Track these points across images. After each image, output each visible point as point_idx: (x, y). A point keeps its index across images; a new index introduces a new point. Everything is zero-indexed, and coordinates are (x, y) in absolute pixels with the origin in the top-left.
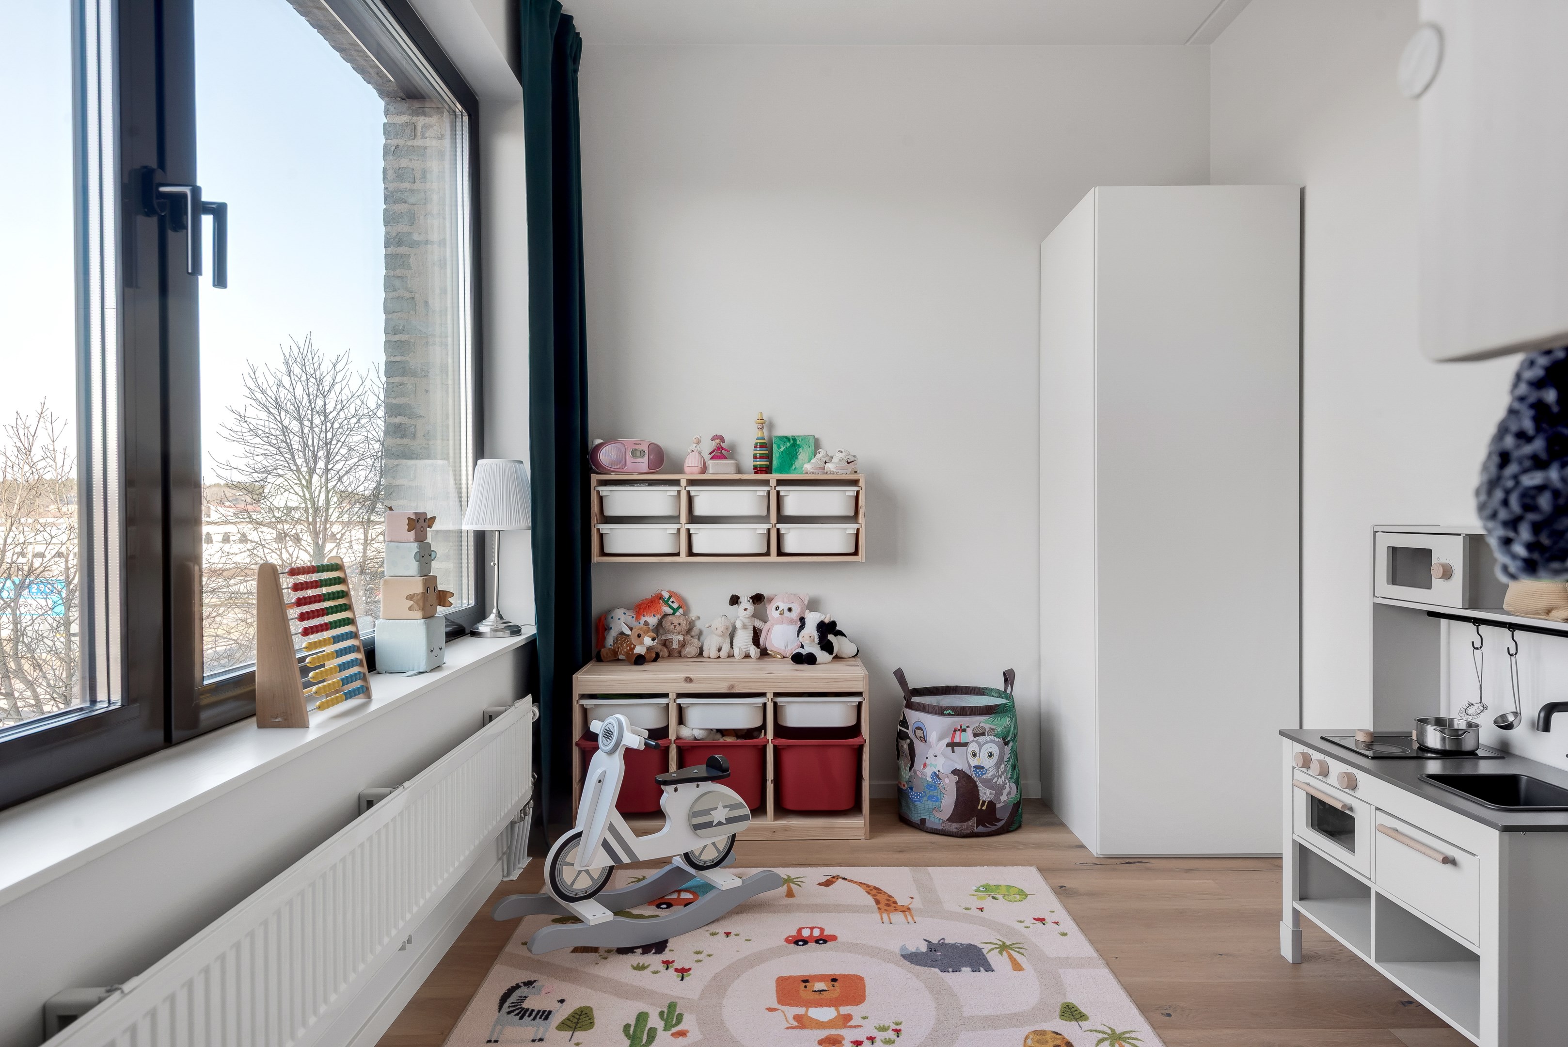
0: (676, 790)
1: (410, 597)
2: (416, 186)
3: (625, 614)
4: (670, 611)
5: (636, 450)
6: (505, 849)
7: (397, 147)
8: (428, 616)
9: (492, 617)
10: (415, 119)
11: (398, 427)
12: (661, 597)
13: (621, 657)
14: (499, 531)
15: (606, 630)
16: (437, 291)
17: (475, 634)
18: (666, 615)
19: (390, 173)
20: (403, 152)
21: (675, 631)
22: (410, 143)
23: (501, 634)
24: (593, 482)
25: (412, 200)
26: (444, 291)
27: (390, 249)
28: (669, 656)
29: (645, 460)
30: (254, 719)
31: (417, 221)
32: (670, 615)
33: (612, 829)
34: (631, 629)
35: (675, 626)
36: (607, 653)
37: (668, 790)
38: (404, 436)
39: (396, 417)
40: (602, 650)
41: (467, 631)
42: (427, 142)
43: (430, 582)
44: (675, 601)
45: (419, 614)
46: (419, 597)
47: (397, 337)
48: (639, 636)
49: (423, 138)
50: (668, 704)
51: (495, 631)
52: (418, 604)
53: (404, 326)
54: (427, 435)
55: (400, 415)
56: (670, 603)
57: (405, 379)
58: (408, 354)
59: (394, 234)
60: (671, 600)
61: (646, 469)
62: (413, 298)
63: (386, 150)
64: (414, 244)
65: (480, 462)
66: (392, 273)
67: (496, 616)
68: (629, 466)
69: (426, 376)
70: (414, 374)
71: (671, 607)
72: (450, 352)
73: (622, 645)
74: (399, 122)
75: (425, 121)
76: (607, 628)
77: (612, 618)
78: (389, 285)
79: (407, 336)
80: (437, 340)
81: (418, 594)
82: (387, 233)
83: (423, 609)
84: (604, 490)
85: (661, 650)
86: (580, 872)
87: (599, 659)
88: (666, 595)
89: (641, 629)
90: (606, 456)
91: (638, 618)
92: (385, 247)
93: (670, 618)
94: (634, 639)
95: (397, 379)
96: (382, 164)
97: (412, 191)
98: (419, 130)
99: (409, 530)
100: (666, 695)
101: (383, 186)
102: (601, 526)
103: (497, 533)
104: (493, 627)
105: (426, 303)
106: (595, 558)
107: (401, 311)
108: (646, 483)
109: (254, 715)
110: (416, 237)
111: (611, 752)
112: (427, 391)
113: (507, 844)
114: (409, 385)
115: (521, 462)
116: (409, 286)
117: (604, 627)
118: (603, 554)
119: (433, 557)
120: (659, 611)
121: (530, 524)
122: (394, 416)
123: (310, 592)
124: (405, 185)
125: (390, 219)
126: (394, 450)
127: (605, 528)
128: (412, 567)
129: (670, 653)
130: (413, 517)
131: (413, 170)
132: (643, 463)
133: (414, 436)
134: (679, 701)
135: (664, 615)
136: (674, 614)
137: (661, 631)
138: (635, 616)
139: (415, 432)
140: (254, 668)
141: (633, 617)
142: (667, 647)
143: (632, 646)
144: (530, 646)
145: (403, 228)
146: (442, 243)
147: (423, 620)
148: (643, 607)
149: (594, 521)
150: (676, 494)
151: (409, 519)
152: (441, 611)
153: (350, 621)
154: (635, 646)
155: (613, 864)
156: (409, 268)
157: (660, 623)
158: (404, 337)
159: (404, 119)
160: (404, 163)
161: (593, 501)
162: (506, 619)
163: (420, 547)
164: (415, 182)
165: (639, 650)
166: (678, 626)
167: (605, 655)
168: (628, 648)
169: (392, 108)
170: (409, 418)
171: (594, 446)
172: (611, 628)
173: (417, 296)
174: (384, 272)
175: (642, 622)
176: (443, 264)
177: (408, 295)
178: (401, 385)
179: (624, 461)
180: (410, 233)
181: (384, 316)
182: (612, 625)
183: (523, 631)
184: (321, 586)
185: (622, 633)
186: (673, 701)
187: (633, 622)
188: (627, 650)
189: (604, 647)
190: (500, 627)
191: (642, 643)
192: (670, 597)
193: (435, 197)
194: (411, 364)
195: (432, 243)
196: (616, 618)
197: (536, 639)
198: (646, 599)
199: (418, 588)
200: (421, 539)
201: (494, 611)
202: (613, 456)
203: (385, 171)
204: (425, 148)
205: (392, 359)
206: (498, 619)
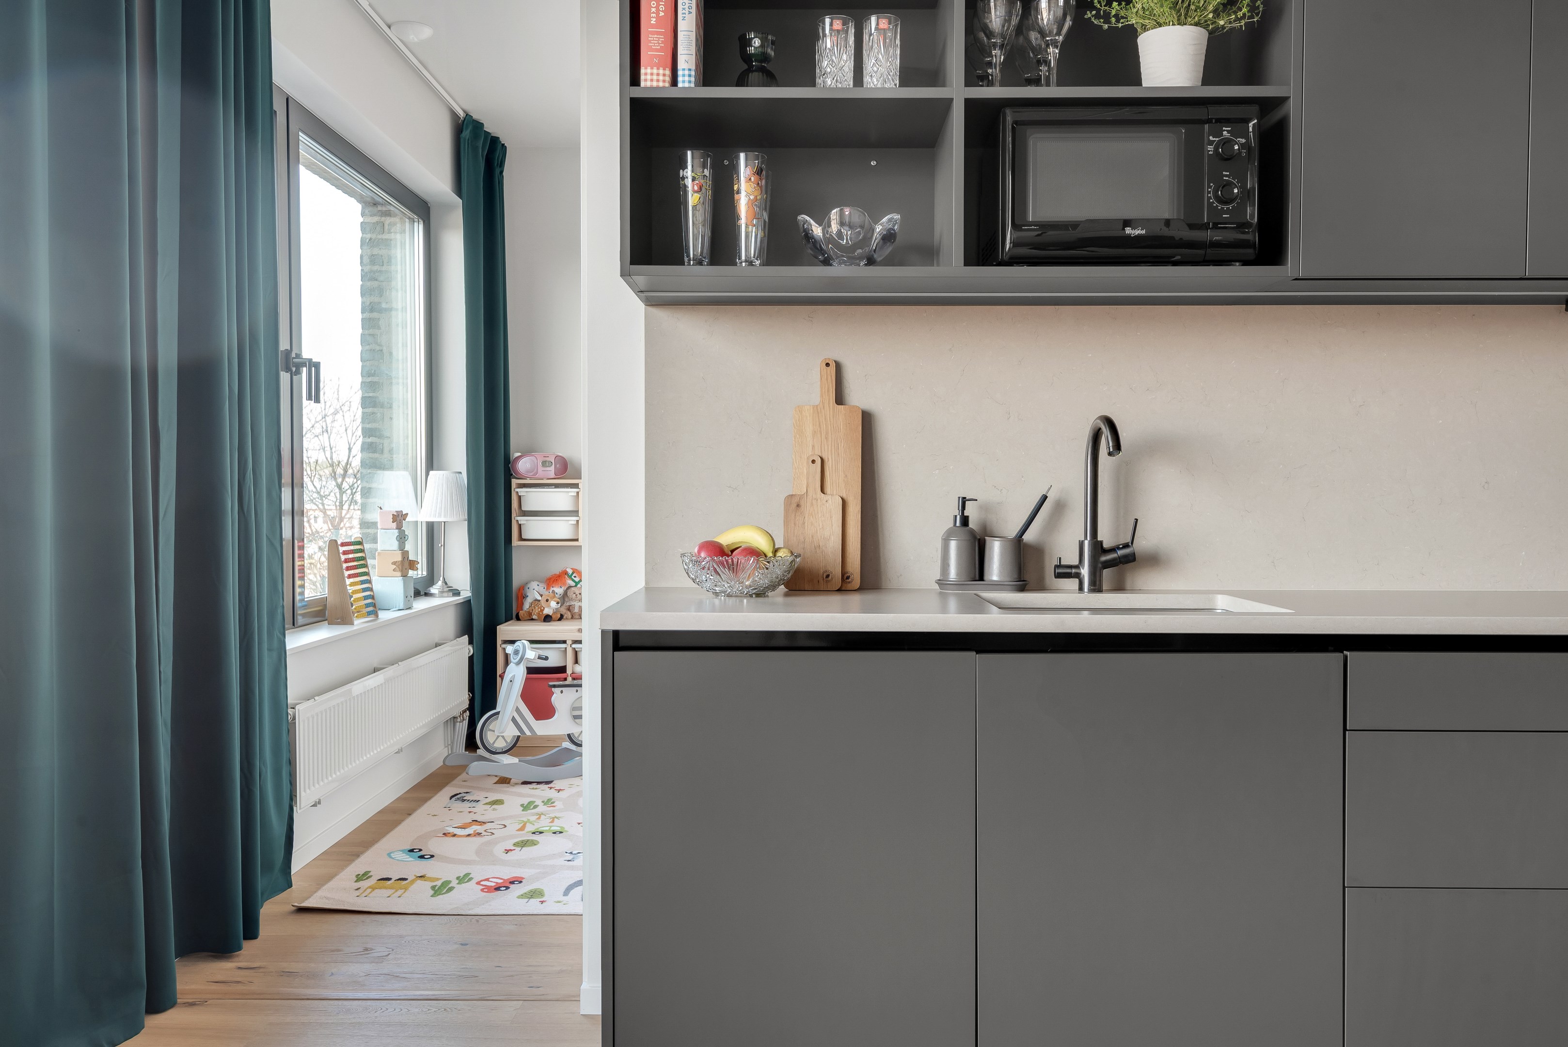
0: (562, 692)
1: (394, 563)
2: (384, 268)
3: (538, 585)
4: (573, 584)
5: (546, 461)
6: (449, 743)
7: (370, 239)
8: (404, 575)
9: (440, 583)
10: (383, 218)
11: (371, 445)
12: (566, 573)
13: (534, 617)
14: (445, 522)
15: (524, 598)
16: (400, 345)
17: (427, 594)
18: (570, 587)
19: (366, 260)
20: (375, 243)
21: (577, 599)
22: (380, 237)
23: (445, 594)
24: (513, 486)
25: (381, 278)
26: (405, 345)
27: (365, 314)
28: (572, 618)
29: (552, 468)
30: (327, 621)
31: (384, 293)
32: (573, 587)
33: (518, 710)
34: (541, 596)
35: (576, 595)
36: (524, 615)
37: (557, 691)
38: (375, 452)
39: (369, 437)
40: (520, 612)
41: (422, 593)
42: (392, 236)
43: (405, 554)
44: (577, 576)
45: (399, 574)
46: (399, 563)
47: (370, 379)
48: (547, 601)
49: (390, 232)
50: (566, 648)
51: (442, 592)
52: (398, 567)
53: (375, 371)
54: (391, 451)
55: (372, 436)
56: (573, 577)
57: (375, 410)
58: (378, 391)
59: (368, 304)
60: (574, 575)
61: (552, 475)
62: (382, 350)
63: (363, 243)
64: (381, 311)
65: (431, 473)
66: (366, 332)
67: (442, 582)
68: (541, 473)
69: (391, 407)
70: (382, 406)
71: (573, 580)
72: (409, 389)
73: (535, 608)
74: (372, 221)
75: (390, 220)
76: (524, 597)
77: (528, 588)
78: (364, 340)
79: (377, 378)
80: (401, 381)
81: (399, 561)
82: (363, 303)
83: (402, 571)
84: (522, 491)
85: (565, 613)
86: (498, 737)
87: (518, 618)
88: (570, 571)
89: (548, 596)
90: (523, 465)
91: (548, 589)
92: (362, 313)
93: (573, 589)
94: (543, 603)
95: (370, 410)
96: (359, 252)
97: (380, 271)
98: (386, 227)
99: (393, 522)
100: (564, 642)
101: (360, 268)
102: (519, 518)
103: (443, 523)
104: (440, 590)
105: (391, 354)
106: (515, 542)
107: (373, 360)
108: (553, 486)
109: (327, 620)
110: (384, 305)
111: (518, 663)
112: (391, 419)
113: (451, 741)
114: (379, 414)
115: (461, 473)
116: (379, 341)
117: (522, 596)
118: (521, 539)
119: (406, 539)
120: (564, 584)
121: (466, 517)
122: (367, 437)
123: (351, 556)
124: (376, 268)
125: (365, 292)
126: (367, 462)
127: (522, 520)
128: (395, 545)
129: (572, 616)
130: (395, 514)
131: (382, 256)
132: (551, 471)
133: (382, 452)
134: (574, 646)
135: (569, 587)
136: (576, 586)
137: (566, 599)
138: (546, 587)
139: (383, 448)
140: (327, 595)
141: (544, 588)
142: (570, 611)
143: (542, 608)
144: (467, 603)
145: (376, 299)
146: (404, 309)
147: (401, 578)
148: (552, 580)
149: (514, 515)
150: (575, 494)
151: (393, 515)
152: (411, 573)
153: (367, 574)
154: (544, 608)
155: (520, 734)
156: (379, 328)
157: (565, 594)
158: (375, 379)
159: (376, 219)
160: (376, 251)
161: (514, 499)
162: (450, 584)
163: (399, 532)
164: (383, 265)
165: (547, 611)
166: (578, 595)
167: (522, 615)
168: (539, 610)
169: (367, 212)
170: (378, 438)
171: (514, 458)
172: (528, 596)
173: (384, 348)
174: (360, 331)
175: (551, 592)
176: (404, 326)
177: (378, 348)
178: (373, 414)
179: (536, 470)
180: (380, 303)
181: (360, 364)
182: (528, 594)
183: (461, 594)
184: (349, 554)
185: (536, 600)
186: (569, 646)
187: (544, 592)
188: (538, 611)
189: (522, 610)
190: (445, 590)
191: (549, 606)
192: (573, 573)
193: (399, 276)
194: (380, 399)
195: (397, 310)
196: (531, 588)
197: (471, 600)
198: (555, 574)
199: (399, 558)
200: (399, 527)
201: (441, 579)
202: (528, 466)
203: (362, 257)
204: (391, 240)
205: (366, 395)
206: (444, 584)
